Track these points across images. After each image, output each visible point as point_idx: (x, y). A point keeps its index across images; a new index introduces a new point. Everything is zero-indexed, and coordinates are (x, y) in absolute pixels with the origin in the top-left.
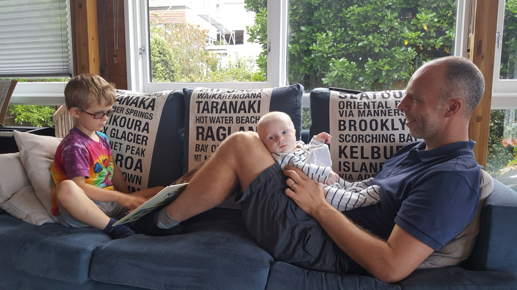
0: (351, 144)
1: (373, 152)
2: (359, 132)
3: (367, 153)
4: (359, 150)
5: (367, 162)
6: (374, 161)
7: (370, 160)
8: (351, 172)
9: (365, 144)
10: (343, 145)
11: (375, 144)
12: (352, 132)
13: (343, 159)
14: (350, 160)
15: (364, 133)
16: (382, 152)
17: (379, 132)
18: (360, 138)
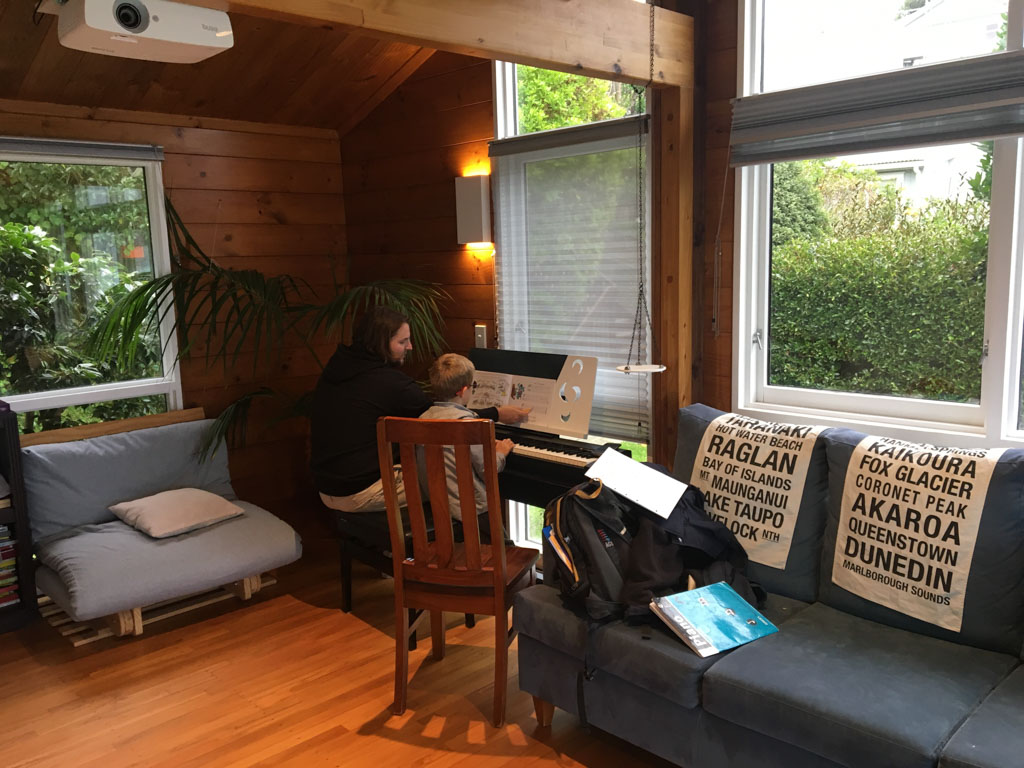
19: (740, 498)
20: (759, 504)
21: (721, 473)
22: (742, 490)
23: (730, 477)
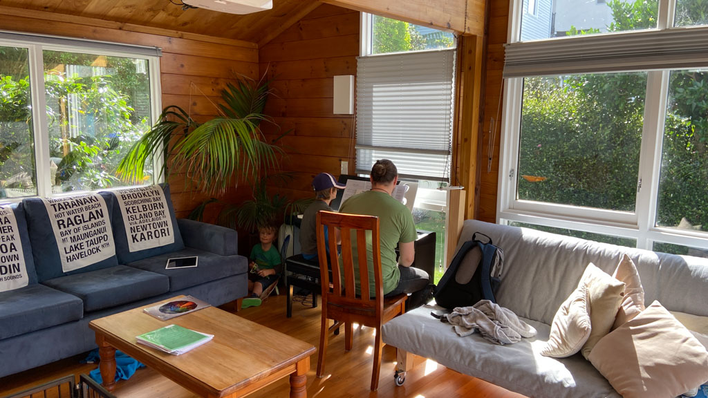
0: (131, 206)
1: (143, 208)
2: (133, 199)
3: (141, 209)
4: (136, 208)
5: (142, 213)
6: (145, 212)
7: (143, 212)
8: (135, 220)
9: (138, 205)
10: (128, 207)
11: (143, 204)
12: (130, 200)
13: (130, 215)
14: (133, 214)
15: (136, 199)
16: (147, 207)
17: (143, 198)
18: (135, 202)
19: (87, 239)
20: (95, 237)
21: (73, 234)
22: (87, 235)
23: (79, 234)
